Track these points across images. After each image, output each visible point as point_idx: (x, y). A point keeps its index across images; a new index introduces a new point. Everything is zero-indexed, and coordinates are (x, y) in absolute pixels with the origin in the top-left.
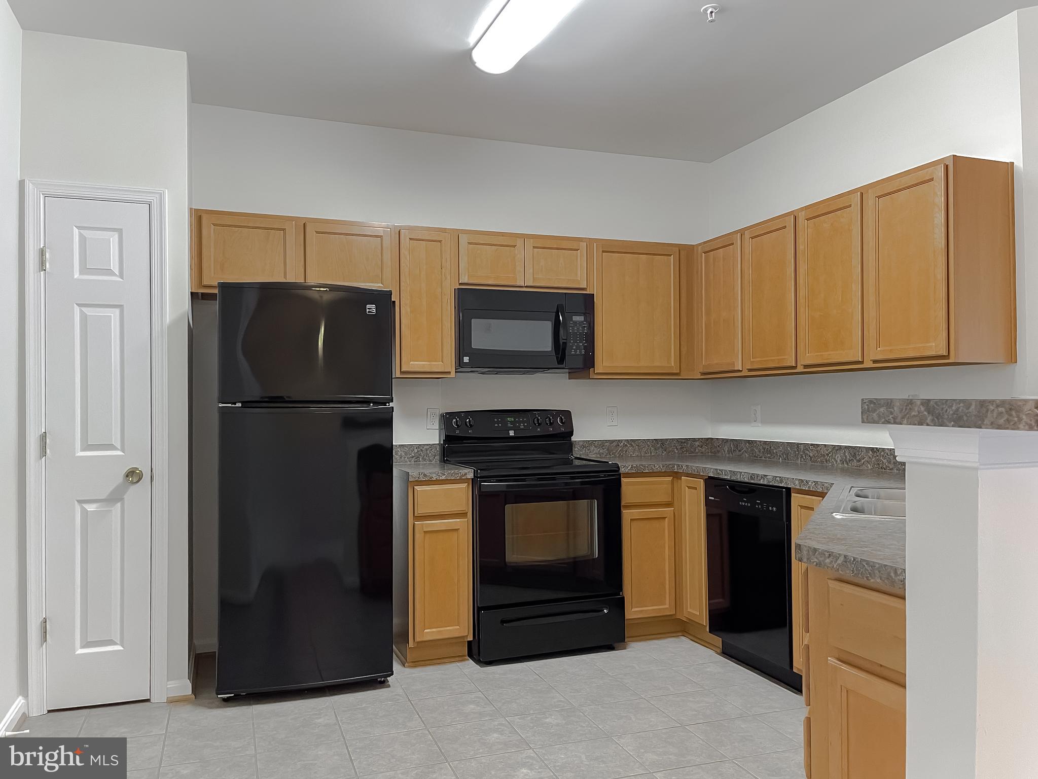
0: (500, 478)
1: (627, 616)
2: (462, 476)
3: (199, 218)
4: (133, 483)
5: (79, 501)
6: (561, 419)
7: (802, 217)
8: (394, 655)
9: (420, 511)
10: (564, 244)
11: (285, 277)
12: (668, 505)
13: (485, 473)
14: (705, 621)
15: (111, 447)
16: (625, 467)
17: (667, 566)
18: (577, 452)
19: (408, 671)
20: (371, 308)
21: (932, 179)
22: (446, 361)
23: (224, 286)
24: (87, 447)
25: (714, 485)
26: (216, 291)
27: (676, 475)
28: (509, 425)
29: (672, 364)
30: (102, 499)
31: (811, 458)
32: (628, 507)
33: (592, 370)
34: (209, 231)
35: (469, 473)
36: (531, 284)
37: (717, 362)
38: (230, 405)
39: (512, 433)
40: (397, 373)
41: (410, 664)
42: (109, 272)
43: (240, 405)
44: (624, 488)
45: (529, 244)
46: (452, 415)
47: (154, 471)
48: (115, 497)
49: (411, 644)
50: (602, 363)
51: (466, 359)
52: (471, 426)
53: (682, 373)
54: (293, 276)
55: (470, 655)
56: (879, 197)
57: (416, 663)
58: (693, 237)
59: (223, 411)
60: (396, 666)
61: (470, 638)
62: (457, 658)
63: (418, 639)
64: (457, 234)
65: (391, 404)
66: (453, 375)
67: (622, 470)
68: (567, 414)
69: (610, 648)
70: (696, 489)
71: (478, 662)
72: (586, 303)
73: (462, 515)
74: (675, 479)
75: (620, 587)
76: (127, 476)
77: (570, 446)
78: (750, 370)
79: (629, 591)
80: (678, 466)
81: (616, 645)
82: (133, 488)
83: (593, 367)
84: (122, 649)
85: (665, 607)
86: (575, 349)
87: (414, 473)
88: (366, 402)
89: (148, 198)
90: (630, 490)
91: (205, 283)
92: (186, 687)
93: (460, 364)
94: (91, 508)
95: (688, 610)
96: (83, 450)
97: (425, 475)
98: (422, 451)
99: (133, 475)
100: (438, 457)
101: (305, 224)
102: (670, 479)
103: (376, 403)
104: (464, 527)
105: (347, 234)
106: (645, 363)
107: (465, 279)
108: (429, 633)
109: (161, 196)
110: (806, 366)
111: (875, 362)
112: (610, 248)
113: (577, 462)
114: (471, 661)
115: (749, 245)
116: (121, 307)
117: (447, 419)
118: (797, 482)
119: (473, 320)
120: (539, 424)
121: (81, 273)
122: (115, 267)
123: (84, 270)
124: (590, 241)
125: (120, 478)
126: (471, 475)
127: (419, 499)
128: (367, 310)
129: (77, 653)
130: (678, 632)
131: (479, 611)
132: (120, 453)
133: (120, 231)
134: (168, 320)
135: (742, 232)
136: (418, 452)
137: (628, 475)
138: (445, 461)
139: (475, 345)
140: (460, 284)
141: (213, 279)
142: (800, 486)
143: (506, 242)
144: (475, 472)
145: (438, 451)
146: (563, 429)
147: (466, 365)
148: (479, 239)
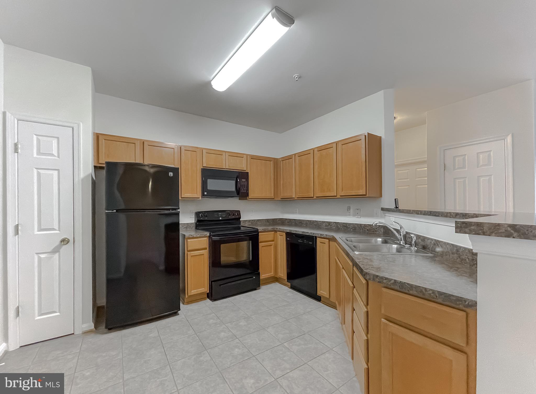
0: (218, 235)
1: (260, 278)
2: (206, 235)
3: (97, 137)
4: (64, 245)
5: (37, 254)
6: (237, 213)
7: (316, 150)
8: (181, 302)
9: (189, 249)
10: (239, 155)
11: (135, 161)
12: (273, 241)
13: (214, 234)
14: (285, 278)
15: (54, 229)
16: (260, 228)
17: (273, 261)
18: (242, 224)
19: (185, 306)
20: (171, 174)
21: (361, 140)
22: (198, 194)
23: (108, 163)
24: (40, 229)
25: (289, 234)
26: (104, 166)
27: (276, 231)
28: (220, 216)
29: (272, 195)
30: (49, 252)
32: (262, 242)
33: (248, 197)
34: (102, 141)
35: (208, 234)
36: (228, 168)
37: (287, 195)
38: (111, 211)
39: (221, 218)
40: (181, 198)
41: (186, 303)
42: (52, 155)
43: (115, 211)
44: (260, 237)
45: (227, 154)
46: (200, 212)
47: (75, 239)
48: (56, 250)
49: (186, 297)
50: (251, 195)
51: (206, 193)
52: (206, 216)
53: (275, 198)
54: (139, 160)
55: (208, 297)
56: (342, 145)
57: (188, 303)
58: (278, 156)
59: (107, 214)
60: (181, 305)
61: (208, 292)
62: (203, 299)
63: (189, 295)
64: (202, 149)
65: (179, 210)
66: (200, 199)
67: (259, 230)
68: (239, 212)
69: (255, 289)
70: (282, 236)
71: (211, 300)
72: (246, 175)
73: (205, 249)
74: (275, 233)
75: (258, 269)
76: (61, 242)
77: (240, 222)
78: (297, 198)
79: (261, 270)
80: (276, 228)
81: (257, 288)
82: (64, 247)
83: (248, 196)
84: (59, 314)
85: (272, 274)
86: (242, 190)
87: (186, 235)
88: (169, 209)
89: (72, 125)
90: (262, 237)
91: (100, 162)
92: (91, 325)
93: (203, 195)
94: (43, 256)
95: (280, 274)
96: (38, 231)
97: (191, 236)
98: (188, 225)
99: (65, 241)
100: (194, 228)
101: (143, 142)
102: (273, 233)
103: (173, 209)
104: (206, 253)
105: (161, 147)
106: (263, 195)
107: (205, 165)
108: (194, 292)
109: (79, 125)
110: (317, 197)
111: (341, 196)
112: (254, 158)
114: (208, 300)
115: (297, 158)
116: (58, 170)
117: (197, 214)
118: (319, 235)
119: (208, 180)
120: (230, 215)
121: (37, 154)
122: (55, 153)
123: (39, 153)
124: (247, 155)
125: (58, 243)
126: (208, 235)
127: (189, 244)
128: (169, 175)
129: (36, 319)
130: (275, 281)
131: (212, 282)
132: (58, 232)
133: (58, 138)
134: (82, 176)
135: (295, 155)
137: (261, 232)
138: (197, 229)
139: (209, 188)
140: (203, 167)
141: (103, 160)
142: (321, 236)
143: (219, 153)
144: (210, 234)
145: (194, 225)
146: (238, 217)
147: (206, 195)
148: (210, 152)
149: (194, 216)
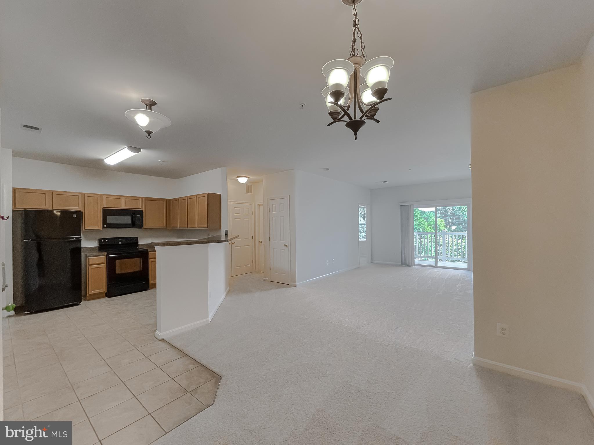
0: (115, 254)
1: (150, 283)
2: (104, 254)
6: (135, 239)
8: (82, 298)
9: (90, 263)
10: (135, 198)
11: (45, 207)
13: (110, 253)
18: (140, 247)
20: (75, 215)
21: (205, 196)
22: (99, 226)
28: (119, 241)
29: (165, 226)
32: (150, 259)
34: (17, 193)
35: (106, 253)
36: (125, 208)
37: (175, 225)
38: (27, 240)
39: (120, 243)
40: (83, 229)
41: (87, 300)
43: (31, 240)
44: (149, 254)
45: (125, 198)
46: (101, 239)
49: (87, 295)
50: (145, 227)
51: (105, 226)
52: (108, 242)
53: (167, 228)
54: (48, 207)
56: (199, 197)
57: (89, 300)
60: (83, 300)
61: (106, 292)
62: (102, 297)
63: (90, 293)
64: (103, 195)
65: (81, 238)
66: (102, 230)
67: (149, 251)
68: (137, 238)
71: (108, 297)
72: (141, 212)
73: (103, 264)
77: (138, 245)
78: (180, 228)
79: (151, 277)
83: (143, 227)
86: (137, 223)
87: (88, 254)
88: (73, 238)
90: (151, 255)
91: (17, 207)
93: (103, 227)
97: (92, 255)
101: (52, 192)
103: (75, 238)
104: (104, 266)
105: (67, 195)
106: (157, 226)
107: (105, 206)
108: (94, 292)
112: (147, 199)
113: (140, 249)
114: (106, 297)
115: (180, 201)
117: (100, 241)
119: (107, 217)
120: (128, 241)
124: (142, 198)
127: (90, 260)
128: (73, 216)
135: (179, 198)
136: (91, 249)
137: (151, 252)
138: (99, 251)
139: (108, 222)
140: (104, 208)
143: (118, 197)
144: (107, 253)
145: (97, 249)
146: (135, 242)
147: (105, 227)
148: (109, 197)
149: (97, 242)
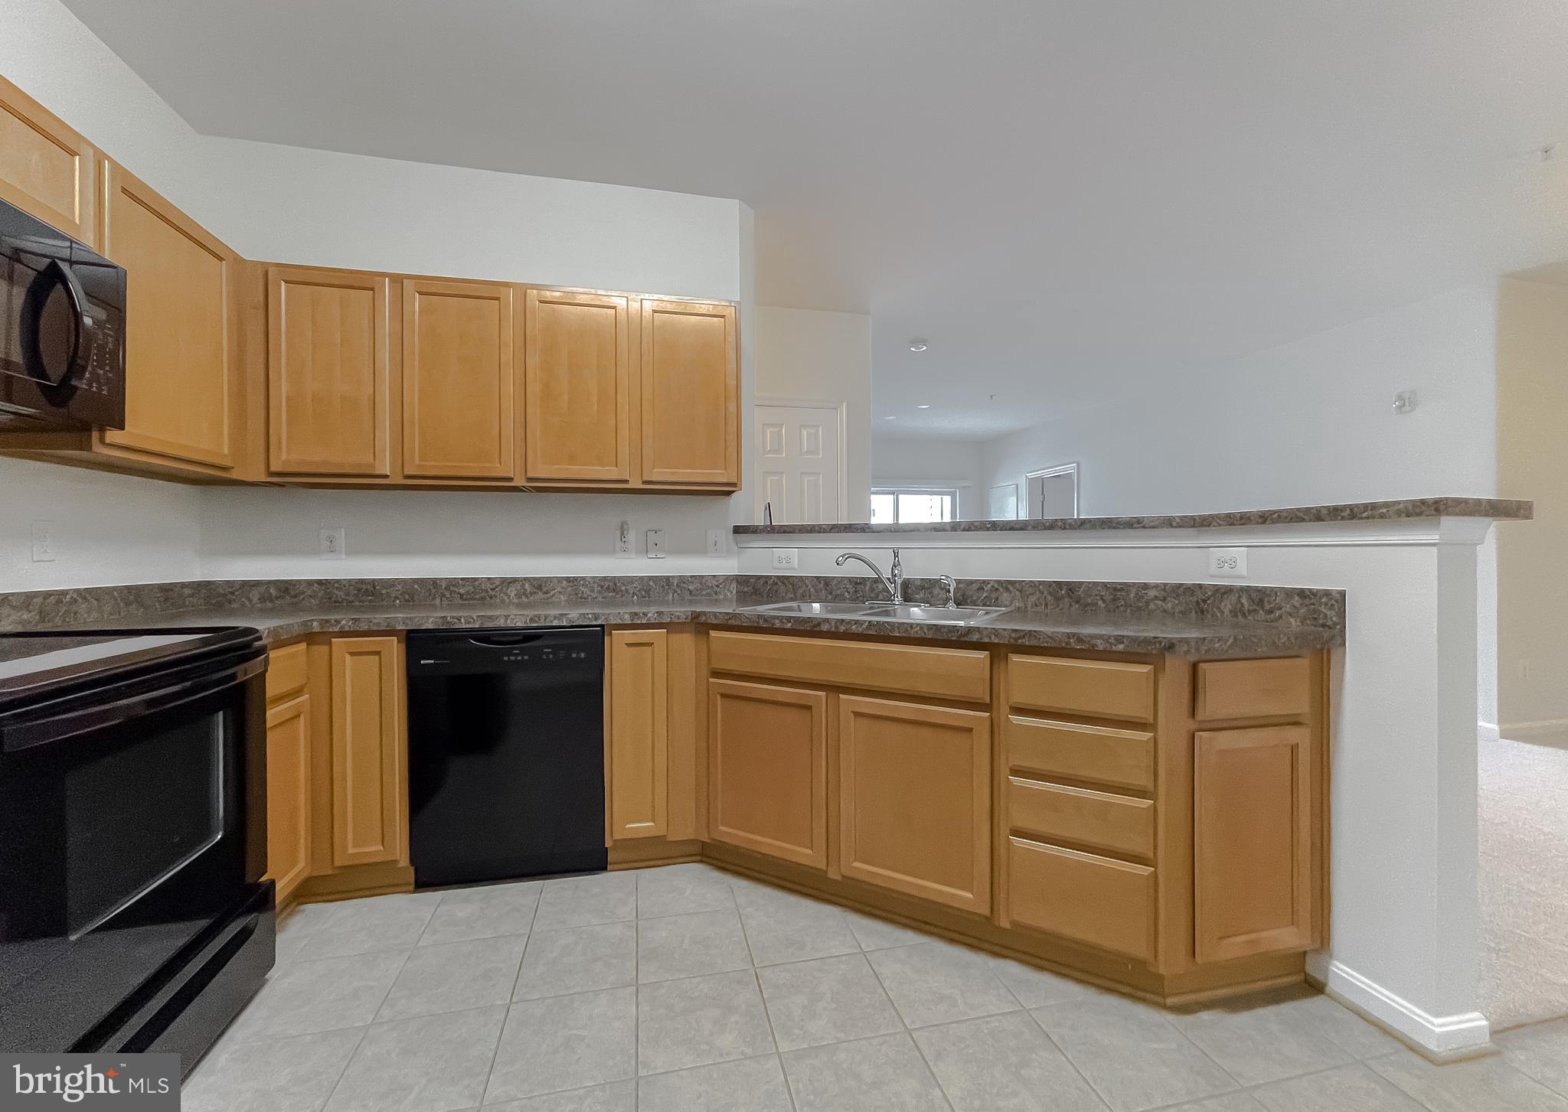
7: (532, 295)
12: (302, 691)
14: (399, 852)
21: (723, 316)
29: (225, 450)
31: (461, 596)
56: (654, 311)
70: (376, 653)
74: (311, 645)
78: (407, 477)
80: (326, 621)
85: (301, 868)
102: (303, 646)
142: (632, 620)
